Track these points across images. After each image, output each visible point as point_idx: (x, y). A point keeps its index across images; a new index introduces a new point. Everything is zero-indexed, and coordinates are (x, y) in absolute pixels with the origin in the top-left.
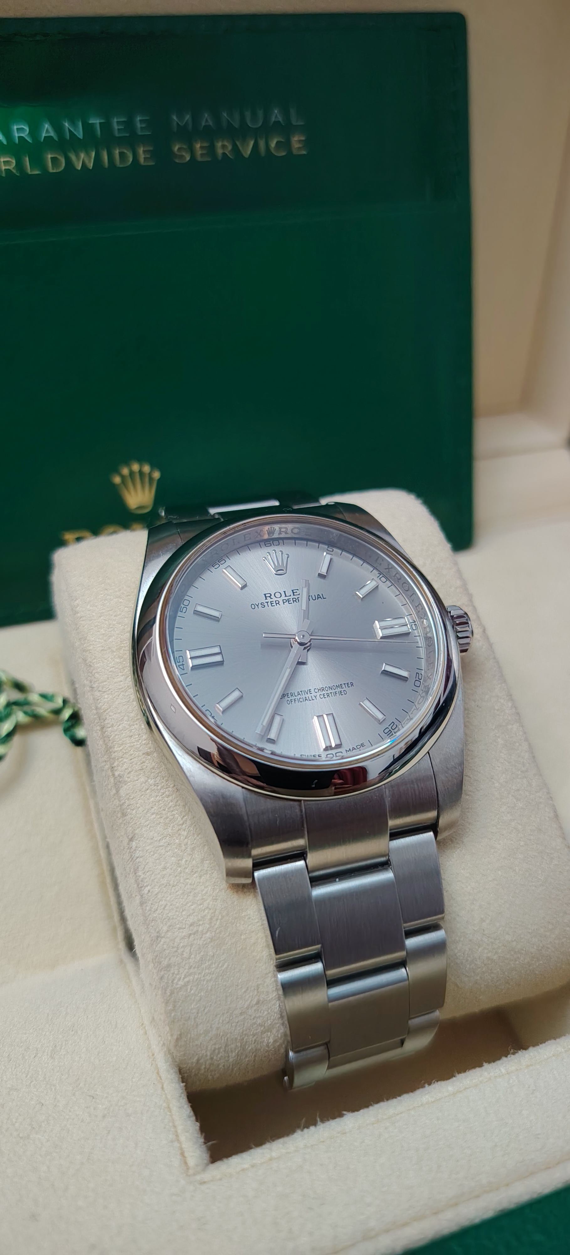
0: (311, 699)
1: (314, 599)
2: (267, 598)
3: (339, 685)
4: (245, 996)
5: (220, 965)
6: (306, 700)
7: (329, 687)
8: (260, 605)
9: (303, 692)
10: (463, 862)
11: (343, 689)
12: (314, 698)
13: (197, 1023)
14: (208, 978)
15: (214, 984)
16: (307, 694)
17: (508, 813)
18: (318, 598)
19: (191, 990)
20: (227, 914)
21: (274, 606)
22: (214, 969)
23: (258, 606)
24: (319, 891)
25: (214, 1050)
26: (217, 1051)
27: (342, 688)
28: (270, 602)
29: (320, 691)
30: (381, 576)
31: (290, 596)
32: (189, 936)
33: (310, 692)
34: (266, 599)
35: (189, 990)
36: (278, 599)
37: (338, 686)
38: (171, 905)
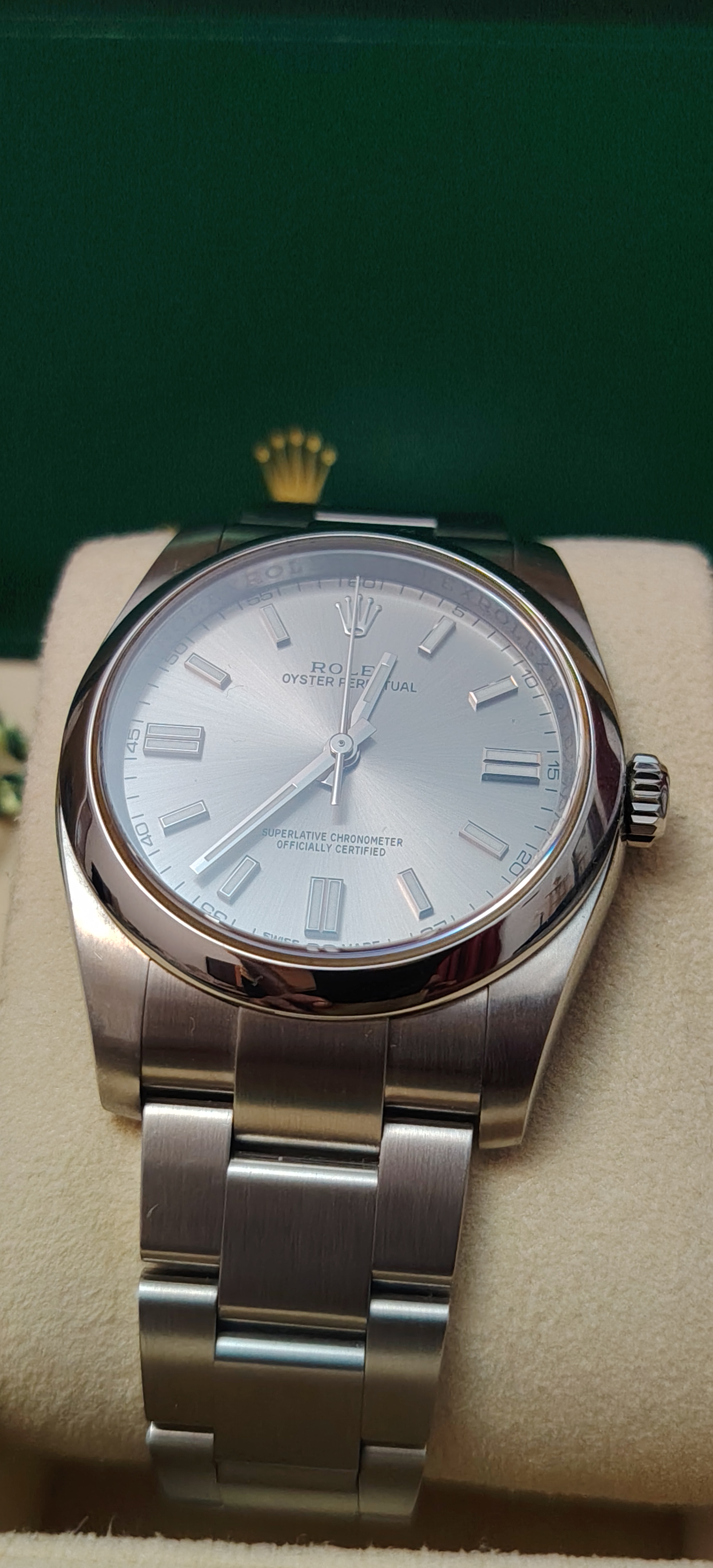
0: (319, 848)
1: (395, 687)
2: (316, 670)
3: (377, 838)
4: (93, 1303)
5: (64, 1238)
6: (310, 848)
7: (359, 837)
8: (299, 679)
9: (311, 835)
10: (531, 1204)
11: (380, 847)
12: (325, 848)
13: (8, 1321)
14: (40, 1252)
15: (47, 1264)
16: (317, 839)
17: (646, 1145)
18: (402, 688)
19: (9, 1262)
20: (100, 1161)
21: (323, 685)
22: (52, 1241)
23: (295, 679)
24: (240, 1169)
25: (31, 1374)
26: (35, 1377)
27: (380, 844)
28: (317, 678)
29: (340, 839)
30: (529, 676)
31: (357, 674)
32: (30, 1177)
33: (323, 836)
34: (313, 671)
35: (5, 1262)
36: (333, 676)
37: (374, 838)
38: (20, 1120)
